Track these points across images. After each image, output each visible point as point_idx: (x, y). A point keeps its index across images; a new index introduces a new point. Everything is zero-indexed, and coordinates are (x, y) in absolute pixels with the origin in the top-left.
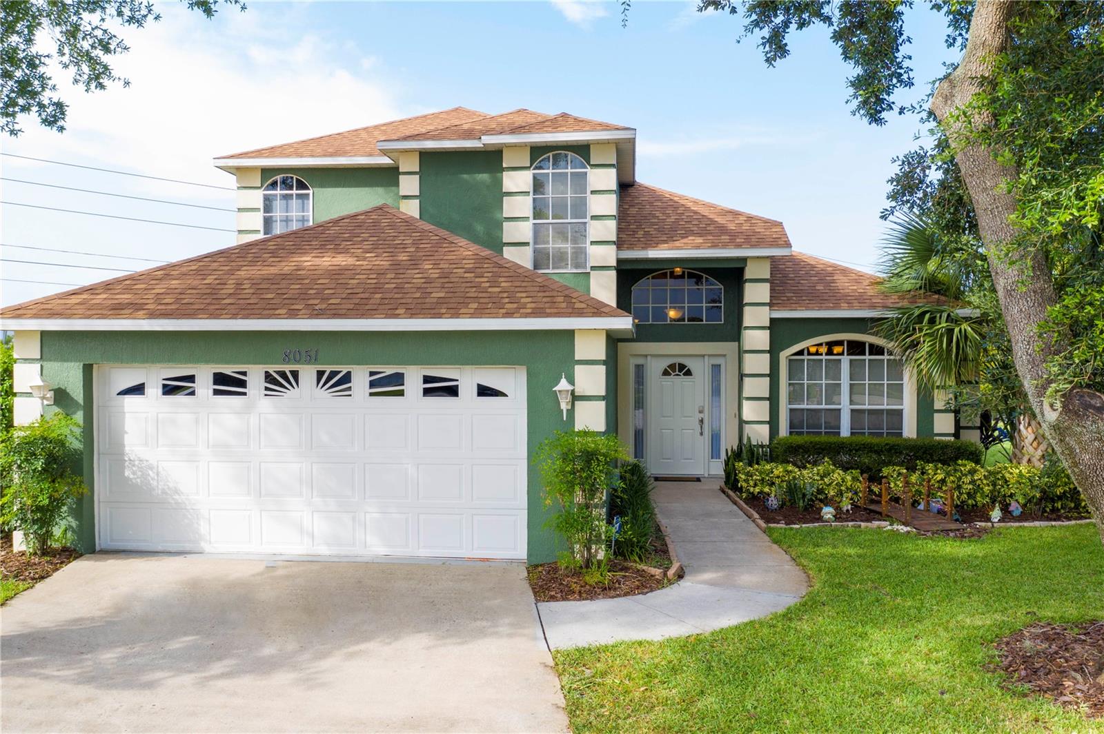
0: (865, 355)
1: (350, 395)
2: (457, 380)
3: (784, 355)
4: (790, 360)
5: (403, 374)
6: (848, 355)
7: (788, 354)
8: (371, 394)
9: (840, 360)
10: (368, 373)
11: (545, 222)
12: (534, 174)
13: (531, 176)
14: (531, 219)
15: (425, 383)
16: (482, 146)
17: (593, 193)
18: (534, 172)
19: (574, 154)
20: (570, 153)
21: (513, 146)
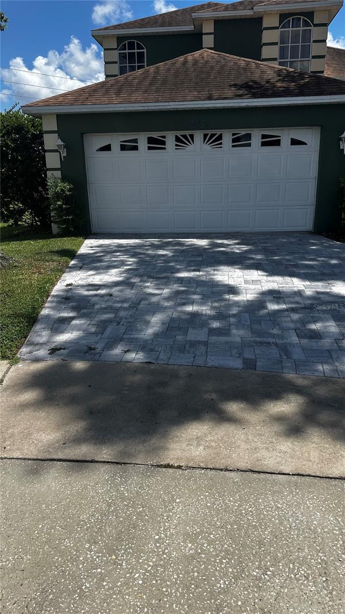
1: (221, 147)
2: (280, 136)
5: (251, 134)
8: (233, 146)
10: (232, 135)
11: (286, 60)
12: (281, 31)
13: (279, 32)
14: (278, 59)
15: (262, 138)
16: (252, 14)
17: (314, 41)
18: (281, 30)
19: (304, 18)
20: (302, 17)
21: (270, 14)
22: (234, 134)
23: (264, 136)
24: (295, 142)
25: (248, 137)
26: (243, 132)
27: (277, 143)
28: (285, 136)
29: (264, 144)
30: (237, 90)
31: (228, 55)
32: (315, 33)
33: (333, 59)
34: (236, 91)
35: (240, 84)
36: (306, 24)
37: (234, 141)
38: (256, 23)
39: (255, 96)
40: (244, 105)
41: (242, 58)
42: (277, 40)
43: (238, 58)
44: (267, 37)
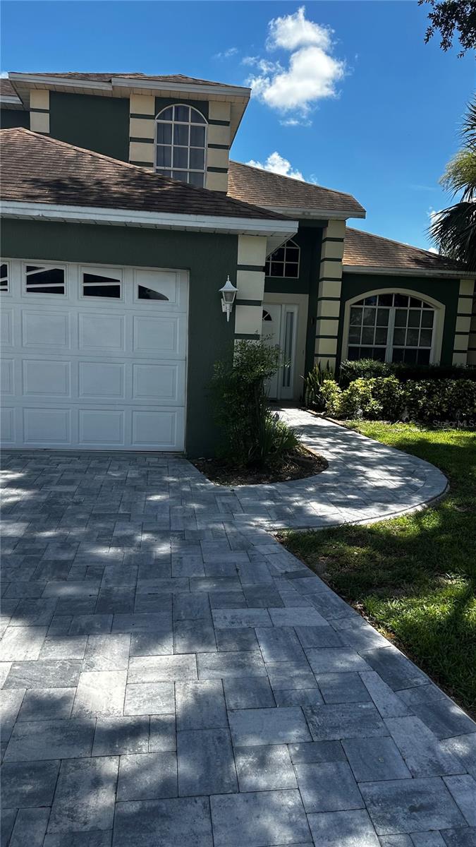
0: (407, 306)
1: (6, 290)
2: (119, 281)
3: (349, 303)
4: (352, 308)
5: (63, 271)
6: (395, 306)
7: (353, 303)
8: (29, 290)
9: (388, 310)
10: (25, 269)
11: (167, 168)
12: (158, 124)
13: (156, 125)
14: (155, 164)
15: (85, 281)
16: (111, 89)
17: (210, 146)
18: (159, 121)
19: (194, 109)
20: (190, 107)
21: (141, 94)
22: (29, 269)
23: (88, 278)
24: (144, 293)
25: (58, 276)
26: (47, 266)
27: (114, 292)
28: (129, 281)
29: (88, 292)
30: (33, 188)
31: (54, 140)
32: (213, 134)
33: (248, 181)
34: (29, 191)
35: (45, 181)
36: (196, 118)
37: (30, 280)
38: (117, 106)
39: (59, 200)
40: (35, 213)
41: (75, 148)
42: (152, 135)
43: (69, 146)
44: (137, 128)
